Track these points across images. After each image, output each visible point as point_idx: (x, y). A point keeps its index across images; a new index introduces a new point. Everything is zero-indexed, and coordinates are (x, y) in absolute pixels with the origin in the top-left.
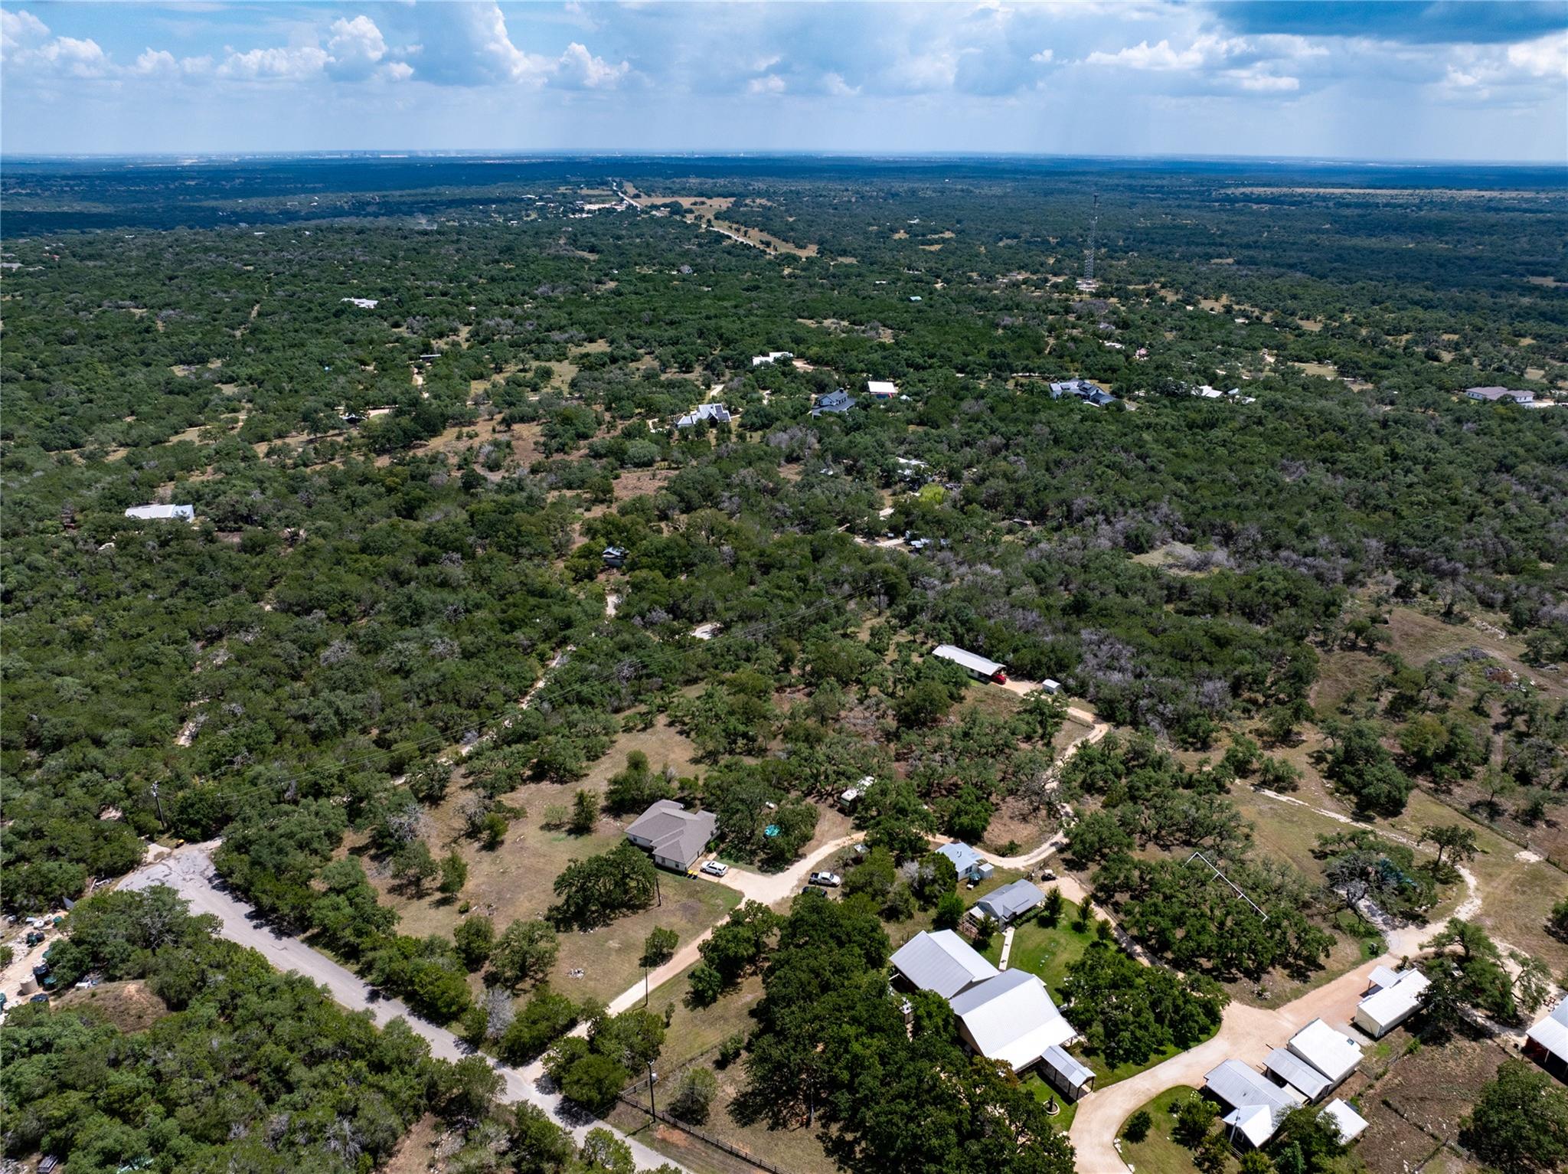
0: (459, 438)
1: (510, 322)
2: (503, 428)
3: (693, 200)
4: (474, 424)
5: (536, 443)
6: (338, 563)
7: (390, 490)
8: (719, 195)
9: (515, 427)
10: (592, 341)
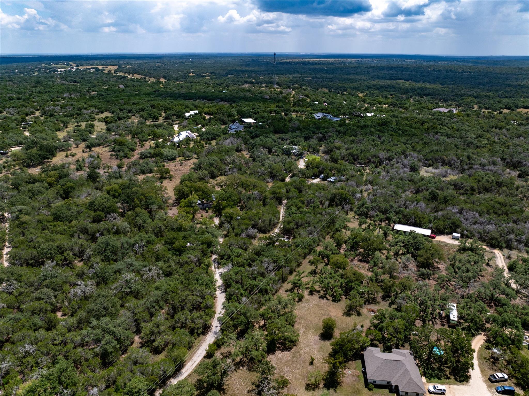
0: (67, 156)
1: (59, 108)
2: (88, 150)
3: (102, 67)
4: (70, 150)
5: (111, 155)
6: (44, 229)
7: (51, 185)
8: (111, 65)
9: (93, 149)
10: (102, 112)
